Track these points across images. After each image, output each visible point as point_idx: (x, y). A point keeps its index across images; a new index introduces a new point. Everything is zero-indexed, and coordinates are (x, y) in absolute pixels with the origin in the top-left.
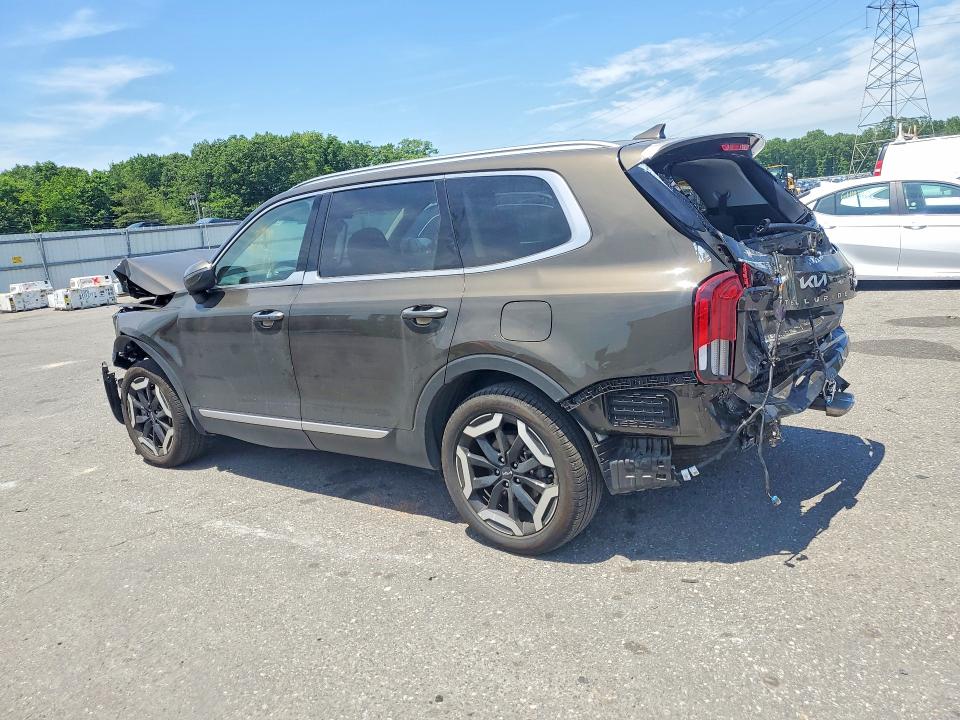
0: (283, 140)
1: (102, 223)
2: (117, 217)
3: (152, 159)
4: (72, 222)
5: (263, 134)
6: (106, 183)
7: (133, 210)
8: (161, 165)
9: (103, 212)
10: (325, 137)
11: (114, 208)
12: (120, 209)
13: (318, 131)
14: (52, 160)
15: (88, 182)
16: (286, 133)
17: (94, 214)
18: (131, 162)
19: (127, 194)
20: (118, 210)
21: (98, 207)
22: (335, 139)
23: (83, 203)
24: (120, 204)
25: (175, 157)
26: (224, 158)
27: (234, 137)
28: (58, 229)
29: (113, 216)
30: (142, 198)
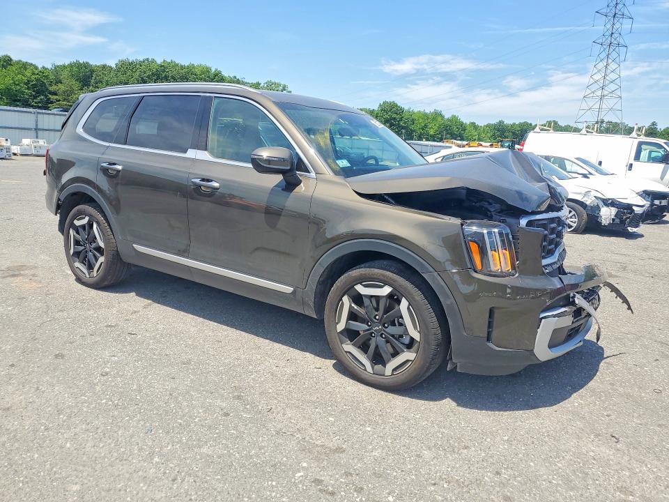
0: (182, 67)
1: (40, 105)
2: (52, 103)
3: (86, 65)
4: (19, 101)
5: (169, 61)
6: (47, 77)
7: (64, 100)
8: (92, 71)
9: (42, 97)
10: (213, 70)
11: (50, 96)
12: (55, 97)
13: (208, 65)
14: (9, 54)
15: (34, 74)
16: (185, 63)
17: (35, 97)
18: (71, 65)
19: (61, 87)
20: (53, 97)
21: (39, 93)
22: (220, 72)
23: (28, 89)
24: (55, 94)
25: (104, 67)
26: (138, 73)
27: (148, 60)
28: (7, 104)
29: (49, 102)
30: (72, 92)
